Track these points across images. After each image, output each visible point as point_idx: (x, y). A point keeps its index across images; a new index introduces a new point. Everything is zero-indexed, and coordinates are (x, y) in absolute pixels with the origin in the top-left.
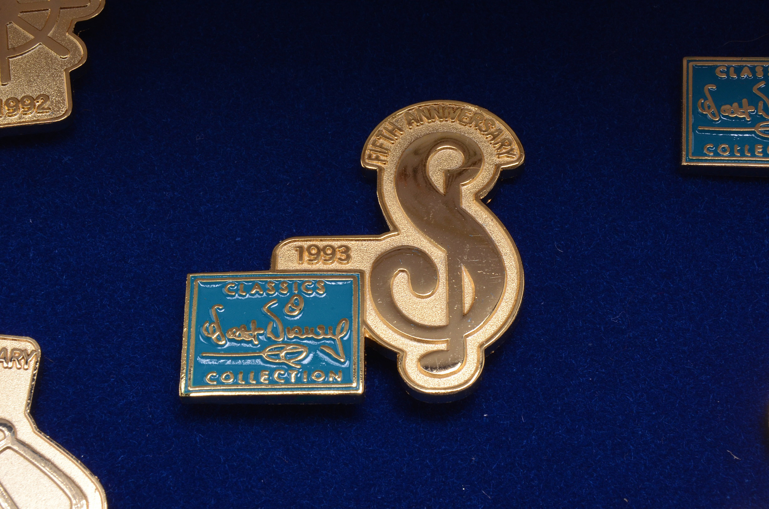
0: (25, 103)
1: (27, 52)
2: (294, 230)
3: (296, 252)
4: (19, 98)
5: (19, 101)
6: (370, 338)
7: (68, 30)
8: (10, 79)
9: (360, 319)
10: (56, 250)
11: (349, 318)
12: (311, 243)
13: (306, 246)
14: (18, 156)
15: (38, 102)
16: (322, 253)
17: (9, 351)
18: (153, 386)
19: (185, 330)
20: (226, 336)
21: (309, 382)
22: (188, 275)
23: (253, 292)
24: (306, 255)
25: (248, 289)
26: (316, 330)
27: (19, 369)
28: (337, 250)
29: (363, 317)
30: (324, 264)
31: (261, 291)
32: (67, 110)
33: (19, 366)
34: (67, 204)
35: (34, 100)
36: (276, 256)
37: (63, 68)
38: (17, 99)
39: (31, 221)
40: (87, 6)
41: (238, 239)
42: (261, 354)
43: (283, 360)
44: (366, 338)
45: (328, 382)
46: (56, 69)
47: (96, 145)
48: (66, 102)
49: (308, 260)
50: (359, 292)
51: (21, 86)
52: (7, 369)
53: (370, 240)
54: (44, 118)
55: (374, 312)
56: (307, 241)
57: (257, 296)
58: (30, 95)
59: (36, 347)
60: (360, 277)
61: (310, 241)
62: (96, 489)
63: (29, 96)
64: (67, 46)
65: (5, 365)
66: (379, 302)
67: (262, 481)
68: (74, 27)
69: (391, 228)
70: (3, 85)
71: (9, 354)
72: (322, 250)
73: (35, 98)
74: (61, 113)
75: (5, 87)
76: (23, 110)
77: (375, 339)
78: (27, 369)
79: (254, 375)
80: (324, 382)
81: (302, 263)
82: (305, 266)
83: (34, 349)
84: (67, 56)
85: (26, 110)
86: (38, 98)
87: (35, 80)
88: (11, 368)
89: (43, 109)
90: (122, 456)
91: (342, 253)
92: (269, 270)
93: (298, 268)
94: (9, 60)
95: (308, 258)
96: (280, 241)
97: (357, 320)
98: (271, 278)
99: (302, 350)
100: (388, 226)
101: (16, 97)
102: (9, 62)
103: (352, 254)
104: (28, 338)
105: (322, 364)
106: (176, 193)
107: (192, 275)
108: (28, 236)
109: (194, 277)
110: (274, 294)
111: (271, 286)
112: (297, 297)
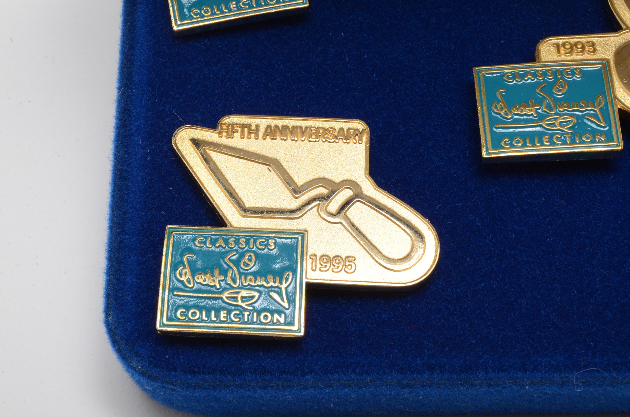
2: (544, 33)
3: (554, 48)
6: (622, 108)
9: (612, 95)
10: (365, 56)
11: (603, 94)
12: (565, 40)
13: (560, 43)
16: (574, 48)
17: (345, 130)
18: (454, 153)
19: (479, 108)
20: (511, 111)
21: (580, 143)
22: (474, 68)
24: (562, 49)
25: (522, 77)
26: (580, 104)
27: (355, 143)
28: (585, 45)
29: (614, 93)
30: (577, 55)
31: (532, 77)
33: (355, 141)
34: (368, 21)
36: (539, 51)
39: (343, 35)
41: (502, 42)
42: (541, 124)
43: (558, 127)
44: (619, 109)
45: (595, 142)
49: (564, 53)
50: (608, 75)
52: (346, 144)
53: (609, 36)
55: (621, 89)
56: (561, 39)
57: (529, 81)
59: (365, 127)
60: (607, 64)
61: (564, 39)
62: (428, 229)
65: (345, 141)
66: (625, 82)
67: (548, 219)
69: (624, 27)
71: (346, 133)
72: (574, 45)
77: (626, 109)
78: (361, 143)
79: (539, 139)
80: (592, 142)
81: (560, 56)
82: (563, 57)
83: (364, 128)
88: (349, 143)
90: (439, 206)
91: (590, 46)
92: (535, 61)
93: (557, 59)
95: (564, 52)
96: (541, 40)
97: (610, 96)
98: (539, 68)
99: (572, 119)
100: (621, 26)
103: (598, 48)
104: (358, 120)
105: (588, 129)
106: (449, 9)
107: (477, 68)
108: (342, 46)
109: (478, 69)
110: (543, 79)
111: (539, 73)
112: (561, 81)
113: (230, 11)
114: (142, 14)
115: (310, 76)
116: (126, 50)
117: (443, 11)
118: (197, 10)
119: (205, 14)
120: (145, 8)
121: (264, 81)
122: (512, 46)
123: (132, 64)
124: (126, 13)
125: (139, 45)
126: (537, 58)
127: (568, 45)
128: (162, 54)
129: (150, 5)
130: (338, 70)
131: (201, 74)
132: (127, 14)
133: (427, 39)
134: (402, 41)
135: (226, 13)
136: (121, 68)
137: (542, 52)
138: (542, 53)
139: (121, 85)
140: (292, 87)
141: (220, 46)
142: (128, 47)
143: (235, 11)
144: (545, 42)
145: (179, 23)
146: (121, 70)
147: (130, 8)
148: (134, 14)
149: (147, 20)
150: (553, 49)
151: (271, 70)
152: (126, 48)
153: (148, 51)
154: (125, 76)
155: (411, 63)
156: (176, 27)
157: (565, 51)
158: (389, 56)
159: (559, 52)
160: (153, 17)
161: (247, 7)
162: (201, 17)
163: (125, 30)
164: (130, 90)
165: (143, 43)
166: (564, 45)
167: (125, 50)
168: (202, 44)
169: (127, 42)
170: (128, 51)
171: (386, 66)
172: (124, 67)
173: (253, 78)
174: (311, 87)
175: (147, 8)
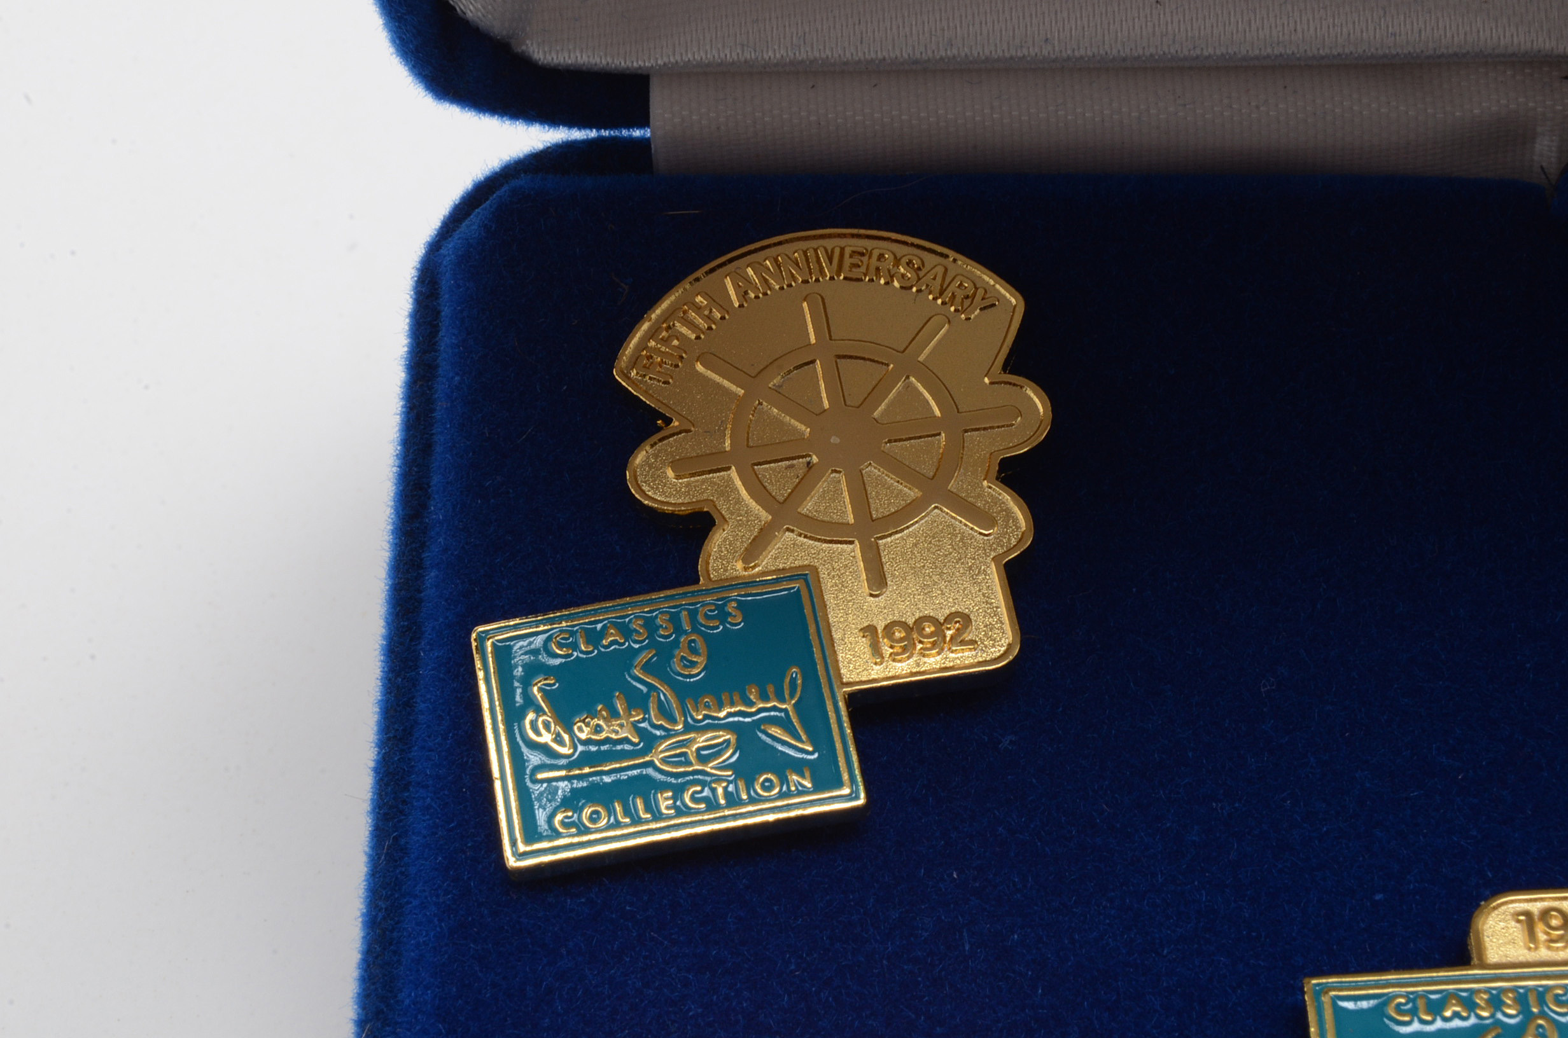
0: (924, 633)
1: (912, 525)
2: (1490, 874)
3: (1518, 925)
4: (911, 621)
5: (912, 629)
7: (986, 475)
8: (886, 583)
10: (1013, 934)
12: (1546, 904)
13: (1535, 911)
14: (909, 740)
15: (949, 629)
22: (1306, 982)
23: (1448, 1014)
24: (1540, 928)
25: (1436, 1008)
31: (1464, 1010)
32: (1009, 645)
34: (1021, 837)
35: (942, 625)
36: (1479, 935)
37: (989, 556)
38: (905, 623)
39: (955, 876)
40: (1013, 425)
41: (1378, 897)
46: (974, 559)
47: (1061, 709)
48: (1007, 627)
49: (1546, 940)
51: (909, 597)
54: (967, 662)
56: (1535, 900)
57: (1456, 1020)
58: (931, 614)
61: (1542, 899)
63: (930, 616)
64: (989, 510)
68: (997, 468)
70: (871, 595)
73: (942, 619)
74: (999, 651)
75: (877, 599)
76: (921, 646)
81: (1536, 948)
82: (1544, 954)
84: (991, 531)
85: (929, 646)
86: (949, 618)
87: (935, 583)
89: (963, 643)
92: (1469, 964)
93: (1529, 959)
94: (877, 543)
95: (1546, 937)
96: (1482, 902)
98: (1480, 982)
101: (904, 620)
102: (878, 547)
106: (1237, 805)
107: (1314, 982)
108: (952, 906)
109: (1318, 985)
110: (1492, 1016)
111: (1482, 999)
112: (1540, 1022)
113: (657, 816)
114: (423, 815)
115: (866, 992)
116: (380, 914)
117: (1219, 811)
118: (570, 814)
119: (591, 826)
120: (432, 799)
121: (745, 1005)
122: (1404, 907)
123: (395, 952)
124: (381, 812)
125: (415, 903)
126: (1474, 955)
127: (1555, 917)
128: (475, 929)
129: (446, 792)
130: (943, 973)
131: (579, 987)
132: (385, 814)
133: (1179, 888)
134: (1113, 894)
135: (647, 822)
136: (365, 966)
137: (1488, 937)
138: (1487, 939)
139: (367, 1014)
140: (820, 1023)
141: (628, 908)
142: (384, 906)
143: (670, 818)
144: (1495, 908)
145: (522, 848)
146: (366, 971)
147: (392, 796)
148: (401, 812)
149: (436, 833)
150: (1516, 931)
151: (765, 975)
152: (380, 910)
153: (439, 920)
154: (376, 989)
155: (1136, 955)
156: (514, 859)
157: (1547, 934)
158: (1077, 937)
159: (1532, 935)
160: (452, 825)
161: (703, 806)
162: (580, 833)
163: (379, 858)
164: (389, 1026)
165: (426, 898)
166: (1545, 914)
167: (376, 917)
168: (583, 900)
169: (384, 892)
170: (384, 918)
171: (1069, 964)
172: (374, 962)
173: (715, 997)
174: (870, 1022)
175: (438, 798)
